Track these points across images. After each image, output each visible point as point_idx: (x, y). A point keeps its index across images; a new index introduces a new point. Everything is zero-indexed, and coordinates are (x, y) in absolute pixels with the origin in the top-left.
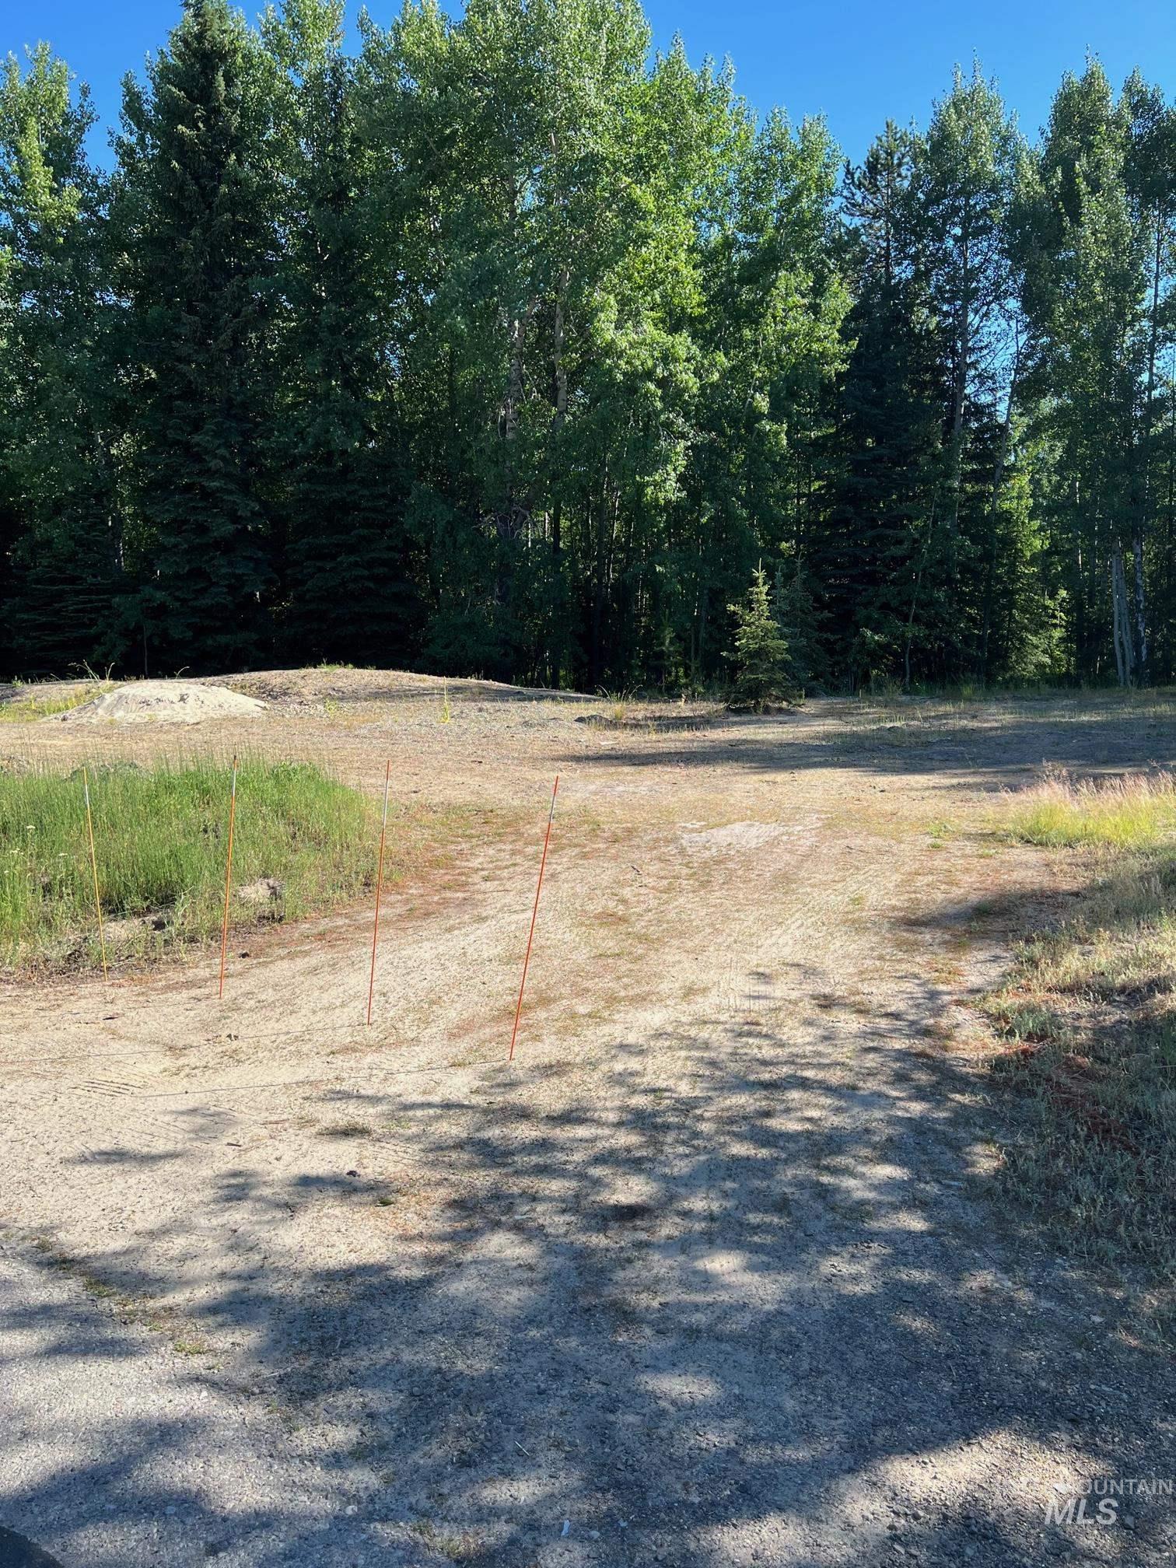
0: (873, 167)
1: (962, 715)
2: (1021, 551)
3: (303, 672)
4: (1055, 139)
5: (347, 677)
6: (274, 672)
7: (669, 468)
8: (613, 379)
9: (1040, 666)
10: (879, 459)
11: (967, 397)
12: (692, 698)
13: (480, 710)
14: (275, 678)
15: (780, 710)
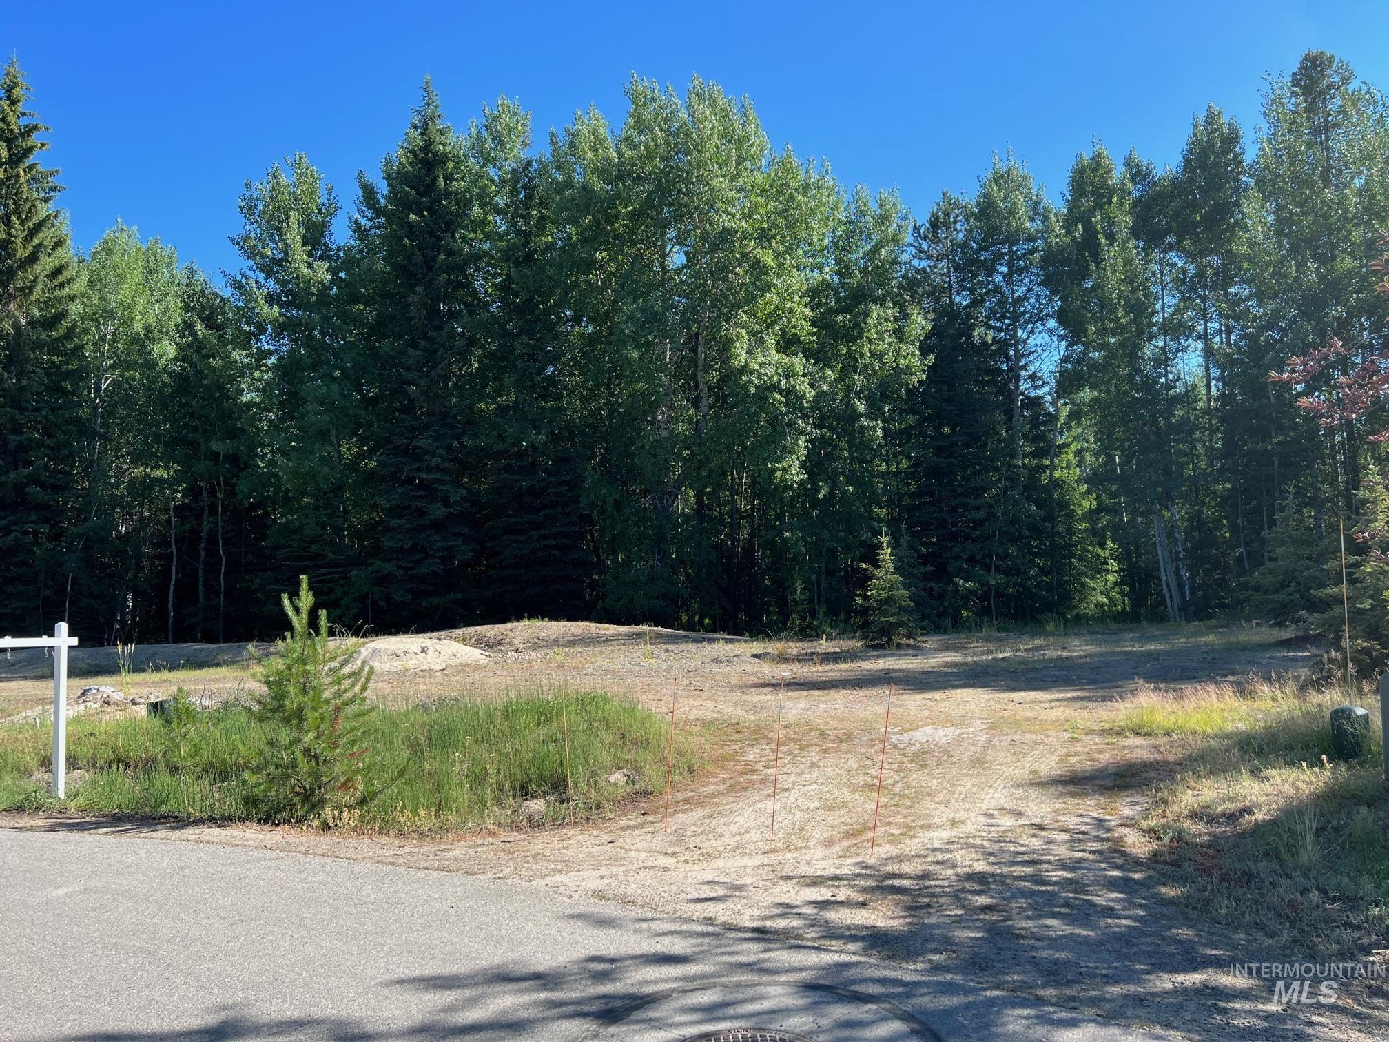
0: (935, 224)
1: (1055, 646)
2: (1075, 511)
3: (510, 625)
4: (1073, 200)
5: (547, 628)
6: (486, 627)
7: (794, 457)
8: (747, 390)
9: (1099, 605)
10: (955, 444)
11: (1022, 394)
12: (830, 637)
13: (667, 651)
14: (490, 631)
15: (908, 646)
